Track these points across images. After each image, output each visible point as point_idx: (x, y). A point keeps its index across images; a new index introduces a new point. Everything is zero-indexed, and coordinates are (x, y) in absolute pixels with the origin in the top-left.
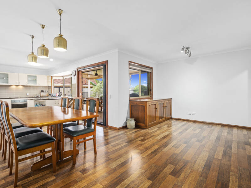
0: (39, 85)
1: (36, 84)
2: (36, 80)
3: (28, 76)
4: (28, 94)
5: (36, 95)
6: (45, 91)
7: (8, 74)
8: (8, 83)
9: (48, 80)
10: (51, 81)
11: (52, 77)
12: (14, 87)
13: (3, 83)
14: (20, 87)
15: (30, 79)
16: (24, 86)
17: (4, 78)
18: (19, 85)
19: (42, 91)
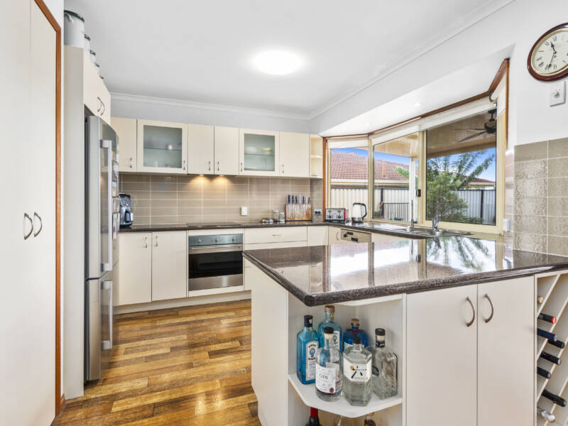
0: (282, 175)
1: (273, 170)
2: (272, 151)
3: (246, 135)
4: (245, 211)
5: (273, 212)
6: (300, 201)
7: (180, 131)
8: (180, 166)
9: (312, 152)
10: (322, 157)
11: (325, 139)
12: (200, 182)
13: (166, 166)
14: (222, 183)
15: (252, 149)
16: (231, 178)
17: (170, 147)
18: (217, 173)
19: (292, 200)
